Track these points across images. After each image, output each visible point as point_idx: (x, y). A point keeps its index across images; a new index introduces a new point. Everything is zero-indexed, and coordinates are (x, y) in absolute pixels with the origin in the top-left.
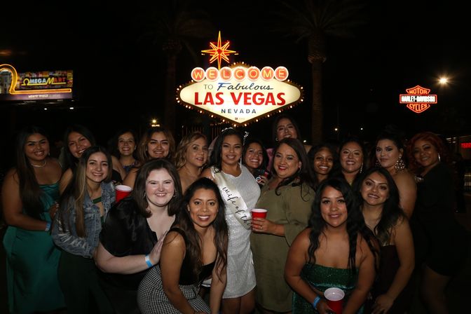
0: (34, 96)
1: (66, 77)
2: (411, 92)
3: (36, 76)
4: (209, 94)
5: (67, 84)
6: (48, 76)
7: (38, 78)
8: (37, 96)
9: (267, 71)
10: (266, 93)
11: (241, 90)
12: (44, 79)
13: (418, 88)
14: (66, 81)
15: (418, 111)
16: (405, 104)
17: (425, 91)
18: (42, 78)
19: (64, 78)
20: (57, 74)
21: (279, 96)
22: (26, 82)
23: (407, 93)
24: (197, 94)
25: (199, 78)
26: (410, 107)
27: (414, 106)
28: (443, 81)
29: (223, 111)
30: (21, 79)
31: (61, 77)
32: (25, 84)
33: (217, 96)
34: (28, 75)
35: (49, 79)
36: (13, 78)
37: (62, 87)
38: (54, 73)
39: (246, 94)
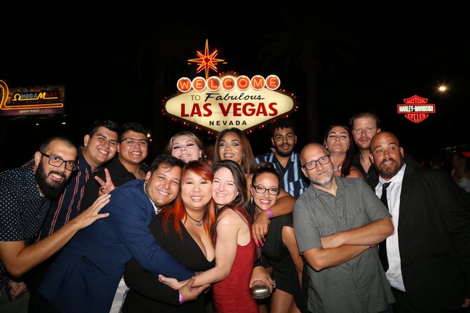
0: (25, 111)
1: (58, 91)
2: (408, 102)
3: (27, 91)
4: (196, 106)
5: (59, 98)
6: (39, 91)
7: (29, 93)
8: (28, 111)
9: (258, 80)
10: (256, 103)
11: (230, 101)
12: (36, 94)
13: (416, 98)
14: (58, 96)
15: (417, 121)
16: (403, 114)
17: (423, 101)
18: (34, 93)
19: (56, 93)
20: (48, 89)
21: (271, 106)
22: (17, 97)
23: (404, 103)
24: (183, 106)
25: (185, 89)
26: (408, 117)
27: (412, 115)
28: (443, 89)
29: (212, 123)
30: (12, 94)
31: (53, 92)
32: (16, 100)
33: (205, 107)
34: (19, 91)
35: (41, 94)
36: (4, 94)
37: (54, 102)
38: (46, 88)
39: (235, 105)
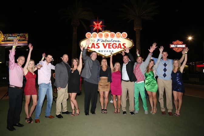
0: (10, 44)
1: (25, 36)
2: (175, 43)
3: (11, 35)
5: (25, 39)
6: (17, 35)
7: (12, 36)
9: (118, 34)
10: (118, 43)
11: (107, 42)
12: (15, 37)
13: (178, 41)
14: (25, 38)
15: (178, 51)
16: (172, 48)
17: (181, 43)
18: (14, 37)
21: (123, 45)
22: (7, 38)
25: (89, 37)
26: (174, 50)
27: (176, 49)
28: (190, 38)
29: (99, 51)
30: (4, 37)
31: (23, 36)
33: (97, 44)
34: (8, 35)
35: (17, 37)
37: (23, 40)
38: (20, 34)
39: (109, 44)
